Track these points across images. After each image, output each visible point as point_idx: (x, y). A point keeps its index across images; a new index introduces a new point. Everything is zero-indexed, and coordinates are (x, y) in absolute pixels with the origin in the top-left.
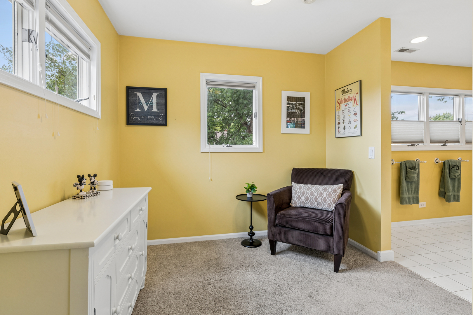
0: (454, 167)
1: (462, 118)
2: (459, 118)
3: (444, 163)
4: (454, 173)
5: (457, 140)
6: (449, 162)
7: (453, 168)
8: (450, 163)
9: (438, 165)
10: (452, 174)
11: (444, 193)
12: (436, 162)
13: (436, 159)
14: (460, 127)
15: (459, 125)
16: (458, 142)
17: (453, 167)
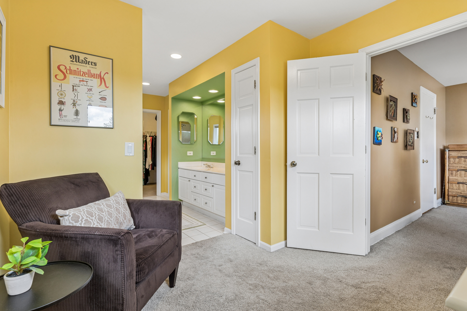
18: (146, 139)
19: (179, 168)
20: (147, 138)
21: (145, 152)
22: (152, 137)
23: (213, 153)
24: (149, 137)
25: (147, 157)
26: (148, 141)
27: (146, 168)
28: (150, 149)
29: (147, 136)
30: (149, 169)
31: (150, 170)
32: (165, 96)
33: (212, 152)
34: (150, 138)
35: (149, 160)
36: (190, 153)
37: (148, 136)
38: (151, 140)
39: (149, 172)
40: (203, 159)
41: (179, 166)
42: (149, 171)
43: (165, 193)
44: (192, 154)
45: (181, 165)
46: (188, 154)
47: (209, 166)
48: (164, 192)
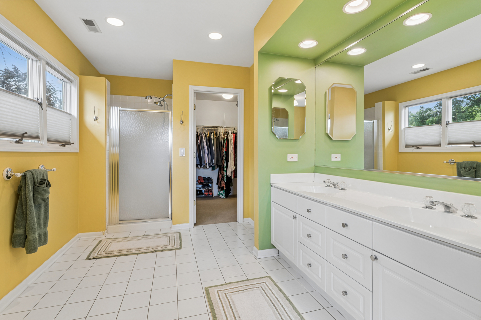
0: (44, 183)
1: (42, 98)
2: (38, 97)
3: (24, 177)
4: (42, 195)
5: (35, 135)
6: (33, 174)
7: (43, 186)
8: (35, 176)
9: (9, 183)
10: (39, 196)
11: (24, 237)
12: (7, 176)
13: (7, 172)
14: (40, 113)
15: (39, 110)
16: (37, 138)
17: (41, 184)
18: (227, 137)
19: (272, 186)
20: (229, 136)
21: (226, 154)
22: (235, 134)
23: (336, 157)
24: (232, 133)
25: (229, 161)
26: (230, 139)
27: (228, 176)
28: (233, 151)
29: (228, 133)
30: (231, 176)
31: (233, 178)
32: (249, 67)
33: (333, 155)
34: (232, 135)
35: (231, 164)
36: (293, 157)
37: (230, 132)
38: (234, 138)
39: (231, 181)
40: (317, 169)
41: (272, 182)
42: (231, 179)
43: (250, 219)
44: (296, 160)
45: (277, 179)
46: (289, 160)
47: (334, 185)
48: (248, 217)
